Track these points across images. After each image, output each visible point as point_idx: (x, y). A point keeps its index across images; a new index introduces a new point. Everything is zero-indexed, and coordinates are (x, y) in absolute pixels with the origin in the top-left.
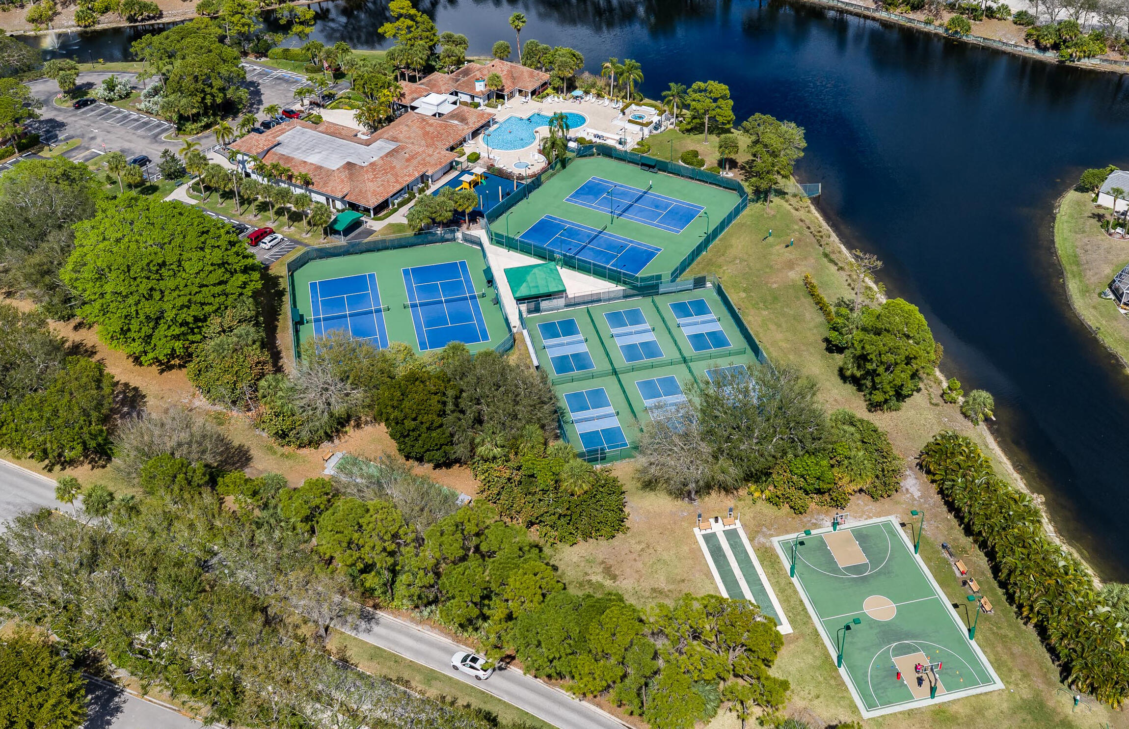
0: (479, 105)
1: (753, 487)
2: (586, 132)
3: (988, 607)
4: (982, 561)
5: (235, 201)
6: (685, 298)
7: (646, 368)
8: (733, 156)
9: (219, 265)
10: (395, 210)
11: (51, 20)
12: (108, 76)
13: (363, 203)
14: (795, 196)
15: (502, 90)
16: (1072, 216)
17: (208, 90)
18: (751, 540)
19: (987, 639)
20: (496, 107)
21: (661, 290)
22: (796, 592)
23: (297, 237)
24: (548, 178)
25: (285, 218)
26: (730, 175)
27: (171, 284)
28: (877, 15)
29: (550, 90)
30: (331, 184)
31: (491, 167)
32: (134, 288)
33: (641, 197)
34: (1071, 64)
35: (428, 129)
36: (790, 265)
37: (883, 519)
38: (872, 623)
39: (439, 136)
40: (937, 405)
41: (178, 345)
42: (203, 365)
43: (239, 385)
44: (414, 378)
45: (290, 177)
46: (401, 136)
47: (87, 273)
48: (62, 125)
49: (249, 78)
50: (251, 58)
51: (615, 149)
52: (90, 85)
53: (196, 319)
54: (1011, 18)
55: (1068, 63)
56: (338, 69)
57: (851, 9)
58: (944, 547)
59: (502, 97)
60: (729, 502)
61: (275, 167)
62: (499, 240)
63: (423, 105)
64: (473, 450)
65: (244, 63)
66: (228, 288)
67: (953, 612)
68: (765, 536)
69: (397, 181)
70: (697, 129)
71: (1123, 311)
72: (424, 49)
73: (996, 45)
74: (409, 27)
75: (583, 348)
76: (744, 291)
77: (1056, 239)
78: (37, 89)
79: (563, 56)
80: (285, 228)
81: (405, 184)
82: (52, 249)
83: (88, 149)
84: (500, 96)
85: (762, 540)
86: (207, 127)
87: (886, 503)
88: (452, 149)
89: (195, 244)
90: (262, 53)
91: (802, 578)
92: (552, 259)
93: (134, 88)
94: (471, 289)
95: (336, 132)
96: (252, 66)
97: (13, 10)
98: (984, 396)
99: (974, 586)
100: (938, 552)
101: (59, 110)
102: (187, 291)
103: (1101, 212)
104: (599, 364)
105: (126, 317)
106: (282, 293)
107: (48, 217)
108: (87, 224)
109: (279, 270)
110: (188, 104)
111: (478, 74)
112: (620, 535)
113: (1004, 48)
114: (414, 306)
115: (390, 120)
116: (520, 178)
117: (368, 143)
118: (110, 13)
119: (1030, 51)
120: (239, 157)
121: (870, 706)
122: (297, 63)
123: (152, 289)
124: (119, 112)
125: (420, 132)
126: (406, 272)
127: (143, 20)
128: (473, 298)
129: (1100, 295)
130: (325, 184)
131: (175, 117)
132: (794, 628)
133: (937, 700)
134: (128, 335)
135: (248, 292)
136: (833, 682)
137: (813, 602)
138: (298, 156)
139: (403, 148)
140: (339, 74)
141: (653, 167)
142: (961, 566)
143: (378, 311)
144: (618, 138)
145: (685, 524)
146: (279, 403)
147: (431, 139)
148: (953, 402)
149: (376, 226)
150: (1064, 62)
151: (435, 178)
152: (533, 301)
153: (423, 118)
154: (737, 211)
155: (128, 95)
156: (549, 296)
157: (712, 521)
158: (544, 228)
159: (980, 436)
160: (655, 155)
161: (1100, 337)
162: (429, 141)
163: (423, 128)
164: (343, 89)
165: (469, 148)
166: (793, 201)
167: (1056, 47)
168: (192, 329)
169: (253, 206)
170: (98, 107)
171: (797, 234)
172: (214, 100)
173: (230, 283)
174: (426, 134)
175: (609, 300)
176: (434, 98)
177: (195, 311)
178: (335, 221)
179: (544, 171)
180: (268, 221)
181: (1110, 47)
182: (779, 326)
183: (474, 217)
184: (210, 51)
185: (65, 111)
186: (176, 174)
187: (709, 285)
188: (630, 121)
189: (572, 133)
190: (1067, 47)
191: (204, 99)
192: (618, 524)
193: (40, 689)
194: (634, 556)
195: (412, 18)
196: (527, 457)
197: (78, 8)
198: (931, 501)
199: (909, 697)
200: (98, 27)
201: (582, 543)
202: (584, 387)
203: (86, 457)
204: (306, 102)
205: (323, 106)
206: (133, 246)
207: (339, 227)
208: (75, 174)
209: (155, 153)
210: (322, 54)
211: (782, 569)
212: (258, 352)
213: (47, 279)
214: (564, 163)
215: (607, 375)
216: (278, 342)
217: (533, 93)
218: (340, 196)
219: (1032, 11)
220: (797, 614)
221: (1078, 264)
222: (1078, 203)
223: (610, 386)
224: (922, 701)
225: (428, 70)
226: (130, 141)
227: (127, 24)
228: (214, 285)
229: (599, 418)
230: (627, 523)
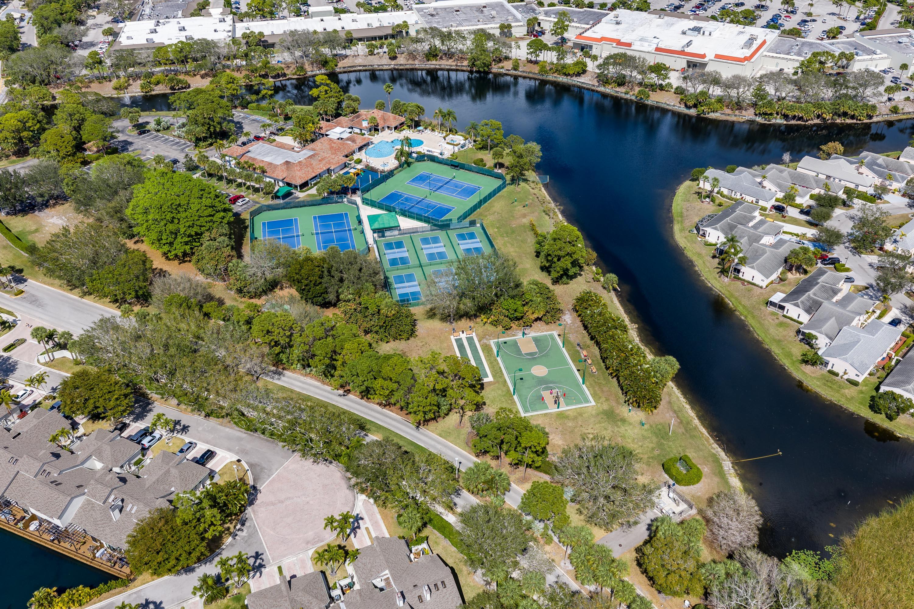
0: (364, 134)
1: (483, 316)
2: (423, 149)
3: (594, 371)
4: (596, 351)
5: (224, 182)
6: (464, 231)
7: (438, 264)
8: (500, 161)
9: (210, 207)
10: (312, 187)
11: (127, 89)
12: (156, 118)
13: (293, 182)
14: (533, 182)
15: (377, 126)
16: (684, 193)
17: (211, 123)
18: (479, 341)
19: (591, 384)
20: (374, 136)
21: (451, 227)
22: (498, 363)
23: (257, 200)
24: (398, 172)
25: (251, 191)
26: (500, 171)
27: (183, 215)
28: (599, 89)
29: (405, 127)
30: (276, 172)
31: (367, 166)
32: (164, 217)
33: (448, 182)
34: (704, 116)
35: (333, 145)
36: (524, 216)
37: (549, 333)
38: (534, 377)
39: (339, 149)
40: (589, 282)
41: (187, 248)
42: (200, 257)
43: (218, 267)
44: (308, 259)
45: (254, 169)
46: (317, 148)
47: (139, 210)
48: (131, 143)
49: (236, 120)
50: (239, 109)
51: (437, 157)
52: (147, 123)
53: (197, 234)
54: (673, 90)
55: (702, 115)
56: (287, 115)
57: (585, 86)
58: (578, 345)
59: (378, 130)
60: (472, 324)
61: (246, 163)
62: (366, 202)
63: (333, 134)
64: (338, 297)
65: (234, 112)
66: (214, 219)
67: (577, 373)
68: (487, 339)
69: (313, 172)
70: (484, 148)
71: (699, 239)
72: (334, 103)
73: (663, 106)
74: (326, 91)
75: (406, 255)
76: (497, 228)
77: (673, 205)
78: (118, 124)
79: (412, 106)
80: (251, 196)
81: (317, 173)
82: (122, 200)
83: (145, 155)
84: (377, 130)
85: (485, 341)
86: (211, 144)
87: (553, 326)
88: (347, 156)
89: (197, 195)
90: (245, 106)
91: (502, 358)
92: (394, 211)
93: (171, 124)
94: (349, 226)
95: (282, 146)
96: (238, 114)
97: (105, 83)
98: (613, 277)
99: (589, 361)
100: (575, 347)
101: (129, 136)
102: (192, 219)
103: (700, 191)
104: (413, 261)
105: (160, 232)
106: (246, 227)
107: (119, 183)
108: (140, 185)
109: (246, 216)
110: (201, 131)
111: (364, 117)
112: (412, 339)
113: (668, 107)
114: (317, 234)
115: (313, 141)
116: (383, 171)
117: (298, 152)
118: (160, 85)
119: (682, 109)
120: (227, 158)
121: (526, 411)
122: (264, 112)
123: (173, 218)
124: (163, 137)
125: (328, 147)
126: (315, 218)
127: (179, 89)
128: (350, 230)
129: (689, 231)
130: (273, 172)
131: (194, 139)
132: (494, 379)
133: (560, 409)
134: (161, 242)
135: (225, 221)
136: (510, 402)
137: (506, 368)
138: (259, 158)
139: (317, 154)
140: (287, 118)
141: (457, 167)
142: (585, 353)
143: (298, 236)
144: (439, 152)
145: (446, 334)
146: (238, 274)
147: (334, 150)
148: (599, 281)
149: (301, 195)
150: (700, 115)
151: (336, 171)
152: (380, 231)
153: (331, 140)
154: (499, 189)
155: (168, 128)
156: (390, 229)
157: (461, 333)
158: (393, 197)
159: (610, 297)
160: (460, 160)
161: (685, 252)
162: (333, 151)
163: (331, 144)
164: (289, 126)
165: (356, 157)
166: (532, 185)
167: (695, 106)
168: (195, 239)
169: (234, 185)
170: (152, 134)
171: (531, 201)
172: (215, 130)
173: (216, 216)
174: (332, 148)
175: (423, 232)
176: (338, 130)
177: (196, 229)
178: (278, 191)
179: (396, 168)
180: (242, 192)
181: (727, 106)
182: (513, 245)
183: (354, 191)
184: (213, 102)
185: (133, 136)
186: (193, 168)
187: (478, 225)
188: (447, 143)
189: (414, 149)
190: (702, 106)
191: (209, 128)
192: (412, 333)
193: (110, 392)
194: (419, 348)
195: (327, 85)
196: (364, 299)
197: (142, 82)
198: (576, 325)
199: (547, 408)
200: (153, 93)
201: (392, 342)
202: (403, 273)
203: (139, 302)
204: (268, 132)
205: (277, 135)
206: (164, 195)
207: (280, 194)
208: (135, 163)
209: (181, 158)
210: (277, 106)
211: (493, 353)
212: (230, 250)
213: (119, 215)
214: (409, 164)
215: (417, 267)
216: (242, 251)
217: (396, 128)
218: (281, 178)
219: (684, 86)
220: (497, 373)
221: (682, 216)
222: (689, 187)
223: (417, 273)
224: (553, 410)
225: (338, 115)
226: (168, 152)
227: (170, 91)
228: (207, 216)
229: (409, 287)
230: (417, 333)
